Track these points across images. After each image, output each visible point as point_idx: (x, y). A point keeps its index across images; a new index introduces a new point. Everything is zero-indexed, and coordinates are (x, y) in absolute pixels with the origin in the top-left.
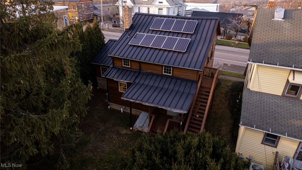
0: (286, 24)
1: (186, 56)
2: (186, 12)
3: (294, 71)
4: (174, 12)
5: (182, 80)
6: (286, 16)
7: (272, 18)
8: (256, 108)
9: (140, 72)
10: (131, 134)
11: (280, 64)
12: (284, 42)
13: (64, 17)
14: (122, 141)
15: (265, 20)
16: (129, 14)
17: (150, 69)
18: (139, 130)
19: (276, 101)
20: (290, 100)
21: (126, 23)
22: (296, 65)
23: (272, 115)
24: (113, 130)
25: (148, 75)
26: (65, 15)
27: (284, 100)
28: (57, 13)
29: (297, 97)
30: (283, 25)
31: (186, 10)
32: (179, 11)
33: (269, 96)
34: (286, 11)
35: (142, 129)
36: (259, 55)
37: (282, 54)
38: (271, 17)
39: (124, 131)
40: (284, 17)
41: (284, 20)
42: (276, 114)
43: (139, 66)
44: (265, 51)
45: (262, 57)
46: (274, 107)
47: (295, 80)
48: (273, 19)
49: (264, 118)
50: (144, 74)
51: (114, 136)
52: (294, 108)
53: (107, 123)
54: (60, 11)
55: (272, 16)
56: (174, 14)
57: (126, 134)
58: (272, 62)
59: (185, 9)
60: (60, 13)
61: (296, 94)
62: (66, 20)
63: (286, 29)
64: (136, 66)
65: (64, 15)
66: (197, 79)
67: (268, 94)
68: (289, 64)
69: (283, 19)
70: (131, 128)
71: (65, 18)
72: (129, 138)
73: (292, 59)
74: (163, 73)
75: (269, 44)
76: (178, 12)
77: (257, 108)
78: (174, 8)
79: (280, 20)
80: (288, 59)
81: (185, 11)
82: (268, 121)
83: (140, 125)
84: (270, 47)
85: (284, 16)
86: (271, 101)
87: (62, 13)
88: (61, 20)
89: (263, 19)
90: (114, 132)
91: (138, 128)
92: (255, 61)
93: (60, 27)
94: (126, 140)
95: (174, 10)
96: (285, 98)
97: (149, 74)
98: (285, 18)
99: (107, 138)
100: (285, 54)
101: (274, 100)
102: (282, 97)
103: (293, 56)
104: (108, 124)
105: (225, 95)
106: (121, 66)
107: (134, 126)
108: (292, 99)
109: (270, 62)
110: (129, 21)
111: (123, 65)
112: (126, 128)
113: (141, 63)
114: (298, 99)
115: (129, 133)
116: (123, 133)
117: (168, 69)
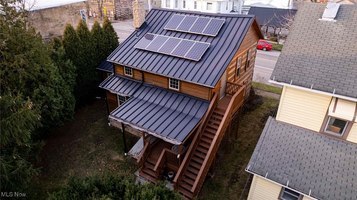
0: (338, 27)
1: (198, 66)
2: (244, 8)
3: (337, 99)
4: (227, 7)
5: (191, 98)
6: (341, 15)
7: (318, 17)
8: (276, 147)
9: (143, 83)
10: (123, 161)
11: (315, 87)
12: (328, 54)
13: (82, 11)
14: (110, 170)
15: (308, 20)
16: (140, 9)
17: (154, 81)
18: (134, 157)
19: (310, 139)
20: (330, 140)
21: (136, 20)
22: (338, 90)
23: (297, 160)
24: (104, 154)
25: (151, 88)
26: (83, 9)
27: (321, 140)
28: (73, 6)
29: (343, 136)
30: (333, 29)
31: (245, 5)
32: (234, 6)
33: (302, 131)
34: (341, 8)
35: (138, 156)
36: (288, 71)
37: (321, 72)
38: (318, 15)
39: (117, 157)
40: (336, 16)
41: (335, 21)
42: (303, 159)
43: (141, 76)
44: (298, 66)
45: (291, 74)
46: (303, 149)
47: (335, 112)
48: (320, 19)
49: (284, 164)
50: (147, 87)
51: (103, 162)
52: (334, 154)
53: (100, 143)
54: (76, 5)
55: (320, 14)
56: (227, 9)
57: (118, 161)
58: (304, 83)
59: (243, 3)
60: (76, 7)
61: (341, 132)
62: (83, 15)
63: (337, 35)
64: (138, 77)
65: (81, 9)
66: (209, 98)
67: (300, 128)
68: (329, 88)
69: (335, 19)
70: (126, 154)
71: (82, 13)
72: (119, 166)
73: (335, 81)
74: (170, 87)
75: (306, 56)
76: (233, 8)
77: (278, 148)
78: (227, 3)
79: (330, 20)
80: (329, 79)
81: (242, 6)
82: (289, 168)
83: (137, 151)
84: (305, 60)
85: (338, 14)
86: (302, 138)
87: (78, 7)
88: (78, 15)
89: (305, 18)
90: (104, 156)
91: (133, 155)
92: (279, 80)
93: (75, 23)
94: (114, 169)
95: (227, 5)
96: (323, 137)
97: (153, 87)
98: (339, 17)
99: (94, 163)
100: (326, 73)
101: (306, 138)
102: (320, 134)
103: (337, 76)
104: (101, 146)
105: (262, 119)
106: (123, 74)
107: (130, 152)
108: (335, 138)
109: (300, 82)
110: (139, 17)
111: (125, 74)
112: (120, 153)
113: (144, 73)
114: (344, 139)
115: (122, 160)
116: (114, 158)
117: (174, 82)
